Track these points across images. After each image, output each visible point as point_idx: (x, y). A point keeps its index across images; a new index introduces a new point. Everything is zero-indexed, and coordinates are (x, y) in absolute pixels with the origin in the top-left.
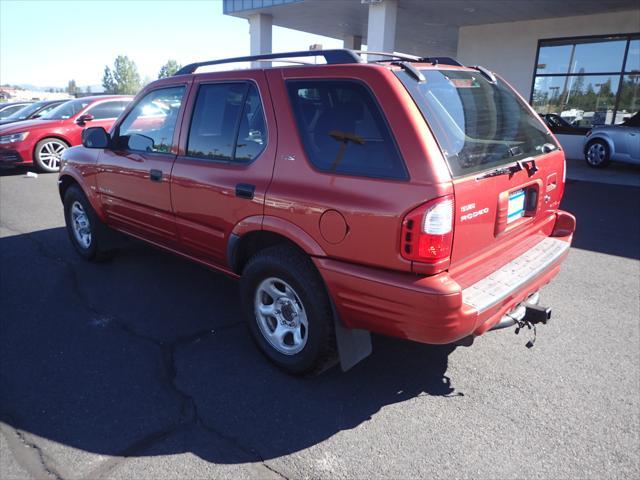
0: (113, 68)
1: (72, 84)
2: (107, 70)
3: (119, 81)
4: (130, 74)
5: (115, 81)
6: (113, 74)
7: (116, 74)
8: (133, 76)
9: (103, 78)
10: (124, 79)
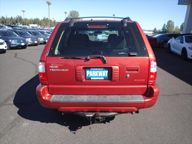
0: (166, 24)
1: (155, 29)
2: (164, 25)
3: (167, 28)
4: (171, 26)
5: (166, 28)
6: (166, 26)
7: (167, 26)
8: (172, 26)
9: (162, 27)
10: (169, 27)
